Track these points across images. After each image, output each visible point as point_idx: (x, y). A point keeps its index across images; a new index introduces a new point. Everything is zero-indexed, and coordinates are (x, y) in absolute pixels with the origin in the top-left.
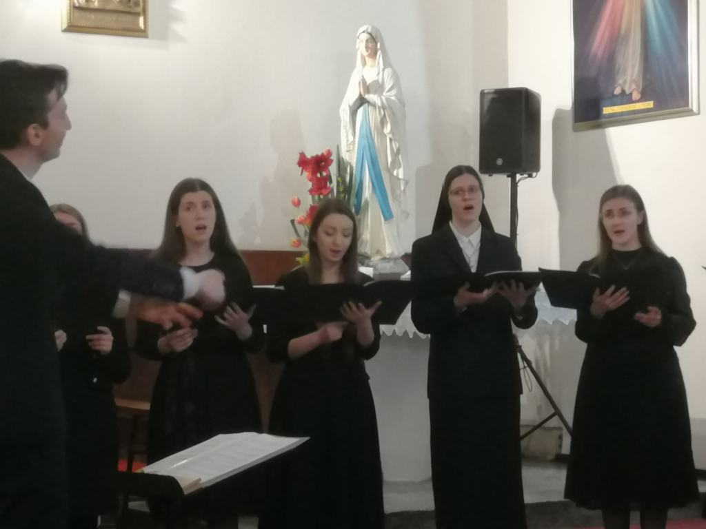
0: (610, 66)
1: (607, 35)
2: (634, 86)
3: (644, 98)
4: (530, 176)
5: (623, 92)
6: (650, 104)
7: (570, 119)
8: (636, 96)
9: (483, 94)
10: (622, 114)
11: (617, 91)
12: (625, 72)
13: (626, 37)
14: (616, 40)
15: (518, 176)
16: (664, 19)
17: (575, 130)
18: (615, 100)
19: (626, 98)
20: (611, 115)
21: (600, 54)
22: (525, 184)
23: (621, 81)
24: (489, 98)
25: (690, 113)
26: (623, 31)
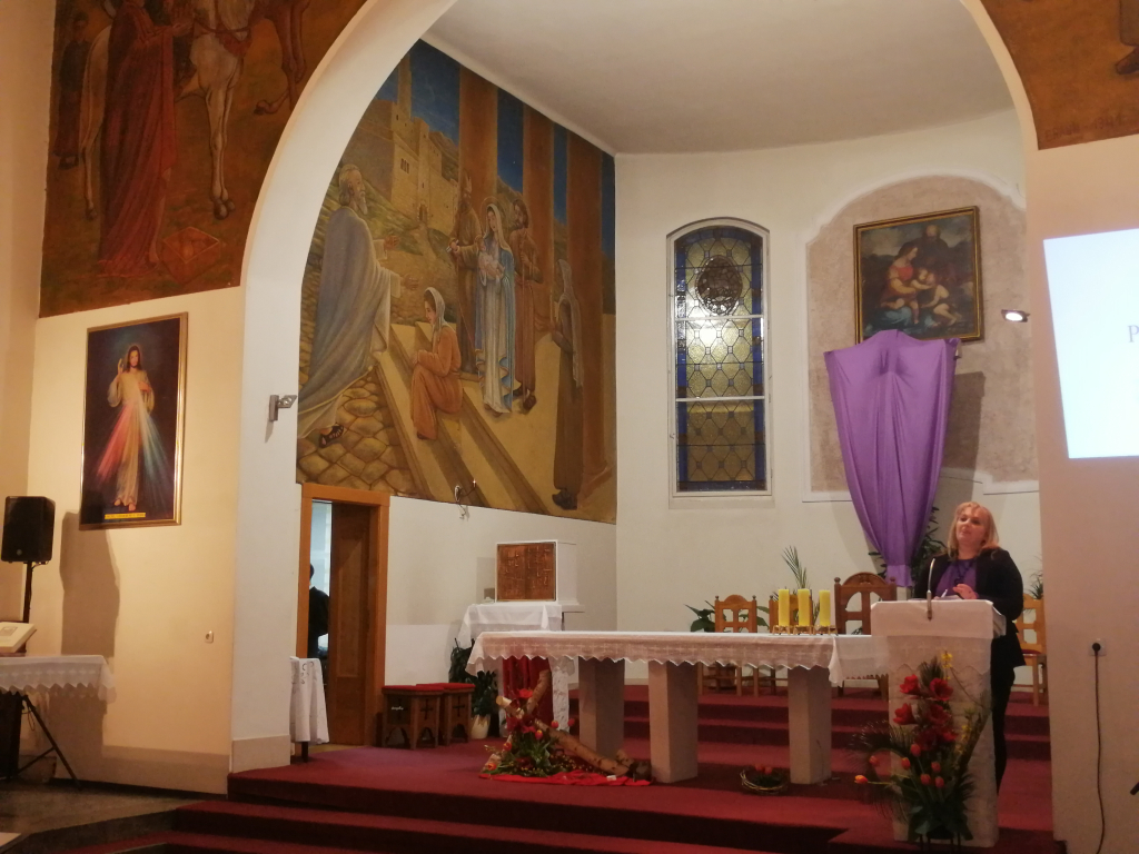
0: (112, 483)
1: (111, 460)
2: (130, 501)
3: (138, 510)
4: (44, 563)
5: (122, 504)
6: (143, 515)
7: (77, 521)
8: (132, 508)
9: (8, 500)
10: (120, 520)
11: (117, 503)
12: (124, 489)
13: (126, 464)
14: (118, 466)
15: (34, 564)
16: (157, 456)
17: (81, 529)
18: (115, 509)
19: (123, 509)
20: (111, 521)
21: (104, 475)
22: (38, 570)
23: (120, 496)
24: (12, 502)
25: (174, 523)
26: (124, 460)
